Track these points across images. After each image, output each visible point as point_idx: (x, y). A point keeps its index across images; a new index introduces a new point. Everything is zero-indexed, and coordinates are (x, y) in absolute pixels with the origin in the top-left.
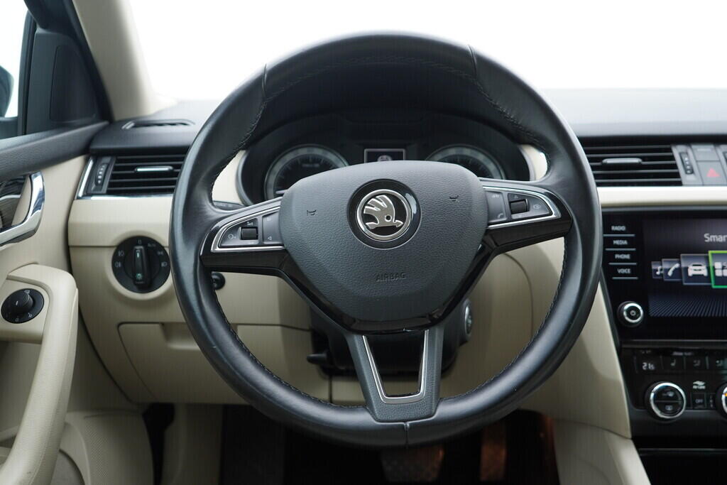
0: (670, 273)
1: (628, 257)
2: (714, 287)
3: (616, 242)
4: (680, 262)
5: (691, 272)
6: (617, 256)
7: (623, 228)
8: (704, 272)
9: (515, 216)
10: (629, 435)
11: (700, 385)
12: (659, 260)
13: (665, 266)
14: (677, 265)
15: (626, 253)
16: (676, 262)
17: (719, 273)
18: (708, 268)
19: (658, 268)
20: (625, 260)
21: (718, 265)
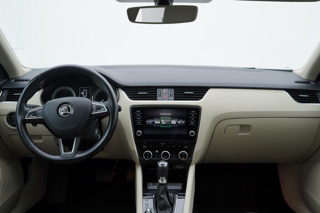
0: (150, 123)
1: (140, 119)
2: (161, 127)
3: (137, 115)
4: (153, 120)
5: (156, 123)
6: (137, 119)
7: (139, 111)
8: (159, 123)
9: (98, 111)
10: (140, 164)
11: (157, 151)
12: (148, 120)
13: (149, 121)
14: (152, 121)
15: (140, 118)
16: (152, 120)
17: (163, 123)
18: (160, 122)
19: (147, 122)
20: (140, 120)
21: (163, 121)
